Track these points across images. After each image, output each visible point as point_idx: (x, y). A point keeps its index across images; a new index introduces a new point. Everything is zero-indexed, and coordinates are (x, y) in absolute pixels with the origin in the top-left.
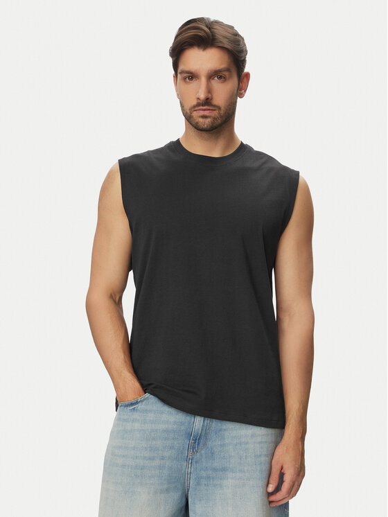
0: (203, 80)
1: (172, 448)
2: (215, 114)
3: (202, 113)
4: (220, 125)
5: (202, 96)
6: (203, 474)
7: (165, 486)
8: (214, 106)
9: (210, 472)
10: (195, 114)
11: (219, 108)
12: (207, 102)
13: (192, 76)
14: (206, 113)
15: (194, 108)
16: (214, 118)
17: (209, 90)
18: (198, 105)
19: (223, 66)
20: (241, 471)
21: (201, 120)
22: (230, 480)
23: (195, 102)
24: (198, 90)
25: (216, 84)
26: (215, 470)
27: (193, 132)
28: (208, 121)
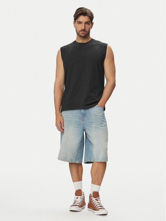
0: (83, 24)
1: (78, 116)
2: (86, 33)
3: (82, 32)
4: (86, 36)
5: (83, 28)
6: (87, 123)
7: (77, 126)
8: (85, 31)
9: (88, 123)
10: (80, 33)
11: (87, 31)
12: (84, 30)
13: (80, 23)
14: (83, 33)
15: (80, 31)
16: (85, 34)
17: (85, 27)
18: (82, 30)
19: (89, 21)
20: (96, 123)
21: (82, 34)
22: (93, 125)
23: (81, 30)
24: (82, 27)
25: (87, 25)
26: (89, 122)
27: (79, 37)
28: (84, 35)
